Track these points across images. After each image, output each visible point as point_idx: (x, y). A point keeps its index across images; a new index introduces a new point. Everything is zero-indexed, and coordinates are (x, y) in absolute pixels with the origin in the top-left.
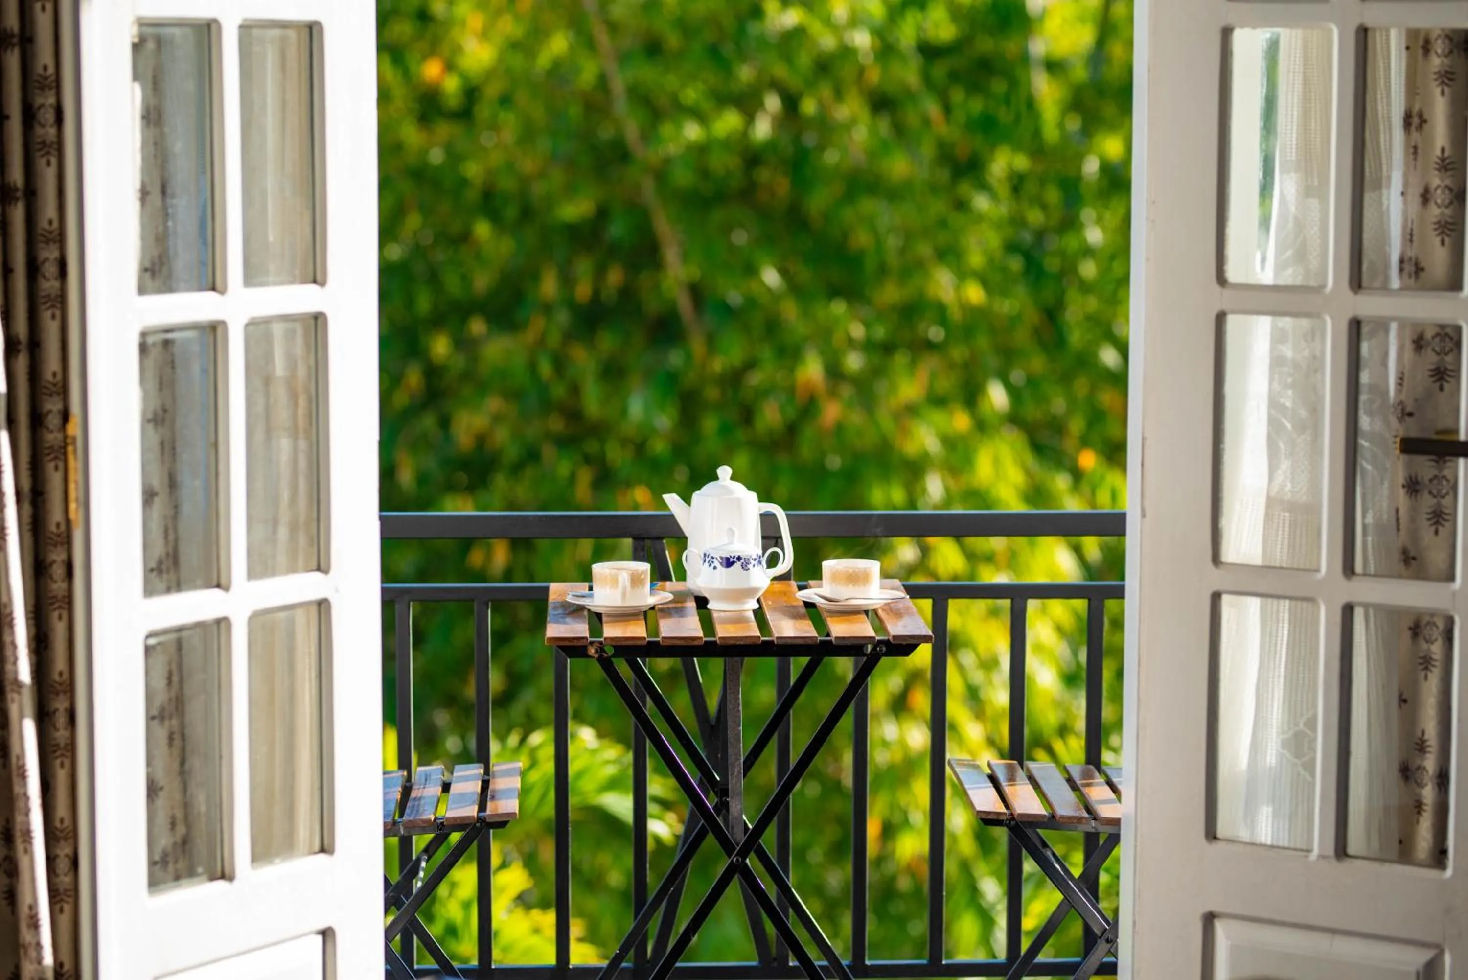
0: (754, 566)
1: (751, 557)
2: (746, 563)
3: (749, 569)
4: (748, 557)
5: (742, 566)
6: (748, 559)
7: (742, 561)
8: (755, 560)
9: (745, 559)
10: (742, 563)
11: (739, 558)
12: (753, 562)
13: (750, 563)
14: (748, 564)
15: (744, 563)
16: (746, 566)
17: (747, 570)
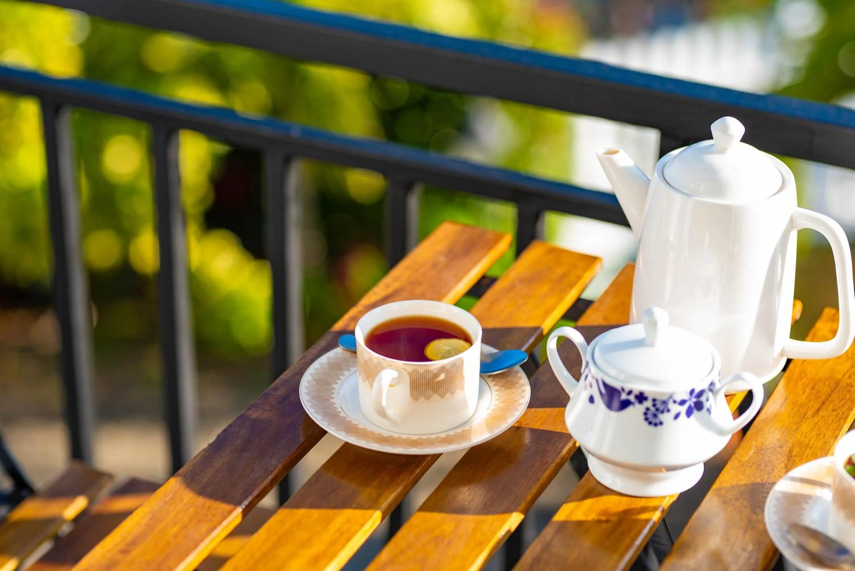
0: (677, 416)
1: (671, 397)
2: (657, 410)
3: (661, 423)
4: (665, 398)
5: (645, 414)
6: (664, 403)
7: (648, 404)
8: (683, 403)
9: (654, 400)
10: (648, 409)
11: (641, 398)
12: (675, 408)
13: (668, 411)
14: (662, 412)
15: (653, 409)
16: (655, 416)
17: (656, 425)
